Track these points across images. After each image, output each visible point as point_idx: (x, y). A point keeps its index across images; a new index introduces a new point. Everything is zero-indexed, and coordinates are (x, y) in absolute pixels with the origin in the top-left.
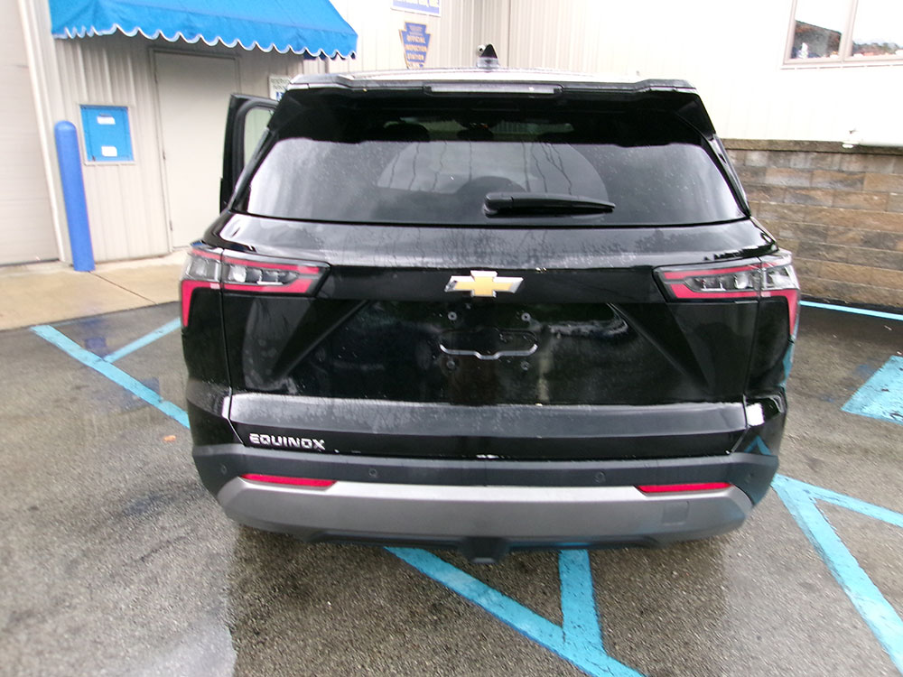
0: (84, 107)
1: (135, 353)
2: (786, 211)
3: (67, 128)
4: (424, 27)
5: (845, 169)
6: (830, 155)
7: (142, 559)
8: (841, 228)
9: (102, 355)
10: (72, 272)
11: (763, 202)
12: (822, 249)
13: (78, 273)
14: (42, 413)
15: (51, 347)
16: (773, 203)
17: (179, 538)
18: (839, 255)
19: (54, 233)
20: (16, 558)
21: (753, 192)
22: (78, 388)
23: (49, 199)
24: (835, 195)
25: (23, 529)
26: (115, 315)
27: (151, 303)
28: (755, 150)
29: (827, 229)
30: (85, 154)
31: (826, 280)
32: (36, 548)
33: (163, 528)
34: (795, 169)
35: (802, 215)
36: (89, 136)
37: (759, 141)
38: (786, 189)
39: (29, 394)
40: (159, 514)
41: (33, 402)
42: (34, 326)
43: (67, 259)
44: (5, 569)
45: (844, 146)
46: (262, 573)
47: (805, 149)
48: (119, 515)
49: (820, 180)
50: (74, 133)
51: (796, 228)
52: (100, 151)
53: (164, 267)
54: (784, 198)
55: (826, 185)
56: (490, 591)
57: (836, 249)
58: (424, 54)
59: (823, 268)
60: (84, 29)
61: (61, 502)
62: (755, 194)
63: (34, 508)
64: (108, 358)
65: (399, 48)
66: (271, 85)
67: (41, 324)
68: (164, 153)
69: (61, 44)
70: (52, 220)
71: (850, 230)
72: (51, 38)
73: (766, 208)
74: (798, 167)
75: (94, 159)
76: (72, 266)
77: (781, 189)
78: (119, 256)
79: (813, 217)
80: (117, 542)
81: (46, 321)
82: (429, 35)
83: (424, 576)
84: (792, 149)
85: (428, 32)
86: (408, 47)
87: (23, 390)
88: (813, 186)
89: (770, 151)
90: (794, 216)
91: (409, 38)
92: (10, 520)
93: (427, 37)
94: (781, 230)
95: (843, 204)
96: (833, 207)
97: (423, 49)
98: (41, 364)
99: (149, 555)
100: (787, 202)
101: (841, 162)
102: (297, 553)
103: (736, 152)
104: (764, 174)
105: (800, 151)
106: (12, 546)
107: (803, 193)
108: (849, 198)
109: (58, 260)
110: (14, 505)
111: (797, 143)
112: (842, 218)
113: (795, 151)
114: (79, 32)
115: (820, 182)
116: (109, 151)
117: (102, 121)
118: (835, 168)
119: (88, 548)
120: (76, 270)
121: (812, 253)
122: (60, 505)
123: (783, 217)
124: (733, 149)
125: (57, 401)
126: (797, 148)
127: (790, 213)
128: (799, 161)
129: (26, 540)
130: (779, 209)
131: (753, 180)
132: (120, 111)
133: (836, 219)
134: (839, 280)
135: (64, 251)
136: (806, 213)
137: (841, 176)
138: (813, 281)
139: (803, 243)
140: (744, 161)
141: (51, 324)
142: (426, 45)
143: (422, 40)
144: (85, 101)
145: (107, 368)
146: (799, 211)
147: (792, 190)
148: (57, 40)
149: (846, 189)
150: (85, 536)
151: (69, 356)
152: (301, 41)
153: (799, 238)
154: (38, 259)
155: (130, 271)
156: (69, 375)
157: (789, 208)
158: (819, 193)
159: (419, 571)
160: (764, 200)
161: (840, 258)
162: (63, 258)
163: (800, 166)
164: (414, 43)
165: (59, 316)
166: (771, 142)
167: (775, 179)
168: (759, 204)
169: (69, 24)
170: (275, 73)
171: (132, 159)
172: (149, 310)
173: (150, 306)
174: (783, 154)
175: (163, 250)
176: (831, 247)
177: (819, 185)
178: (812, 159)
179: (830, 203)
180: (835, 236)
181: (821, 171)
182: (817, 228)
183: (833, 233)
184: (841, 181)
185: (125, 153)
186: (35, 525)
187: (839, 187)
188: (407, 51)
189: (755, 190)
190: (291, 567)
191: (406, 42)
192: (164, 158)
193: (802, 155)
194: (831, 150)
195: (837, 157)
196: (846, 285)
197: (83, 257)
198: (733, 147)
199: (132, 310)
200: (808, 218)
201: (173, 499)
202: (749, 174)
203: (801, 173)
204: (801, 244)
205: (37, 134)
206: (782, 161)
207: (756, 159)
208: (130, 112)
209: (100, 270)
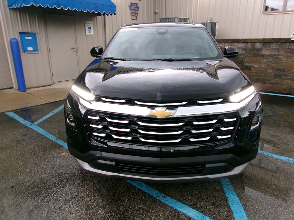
0: (20, 33)
1: (45, 121)
2: (269, 63)
3: (15, 41)
4: (137, 4)
5: (290, 48)
6: (285, 43)
7: (59, 208)
8: (290, 69)
9: (33, 122)
10: (18, 92)
11: (261, 60)
12: (283, 76)
13: (20, 92)
14: (12, 146)
15: (12, 120)
16: (265, 60)
17: (73, 198)
18: (289, 78)
19: (11, 78)
20: (7, 211)
21: (257, 57)
22: (25, 135)
23: (9, 66)
24: (287, 57)
25: (9, 197)
26: (35, 107)
27: (48, 102)
28: (258, 42)
29: (284, 69)
30: (22, 50)
31: (284, 87)
32: (15, 205)
33: (66, 194)
34: (273, 49)
35: (275, 64)
36: (23, 43)
37: (259, 39)
38: (269, 56)
39: (6, 138)
40: (63, 187)
41: (8, 141)
42: (6, 112)
43: (16, 87)
44: (2, 216)
45: (291, 40)
46: (110, 213)
47: (276, 41)
48: (47, 188)
49: (282, 52)
50: (17, 42)
51: (273, 69)
52: (27, 49)
53: (51, 89)
54: (269, 58)
55: (284, 54)
56: (205, 217)
57: (288, 75)
58: (137, 13)
59: (284, 82)
60: (20, 4)
61: (23, 183)
62: (258, 58)
63: (12, 187)
64: (35, 123)
65: (129, 12)
66: (86, 25)
67: (8, 111)
68: (49, 49)
69: (12, 11)
70: (10, 73)
71: (293, 69)
72: (8, 9)
73: (262, 62)
74: (274, 48)
75: (25, 52)
76: (18, 90)
77: (268, 55)
78: (35, 86)
79: (279, 65)
80: (48, 201)
81: (10, 110)
82: (139, 7)
83: (176, 211)
84: (271, 41)
85: (138, 6)
86: (132, 11)
87: (4, 137)
88: (279, 54)
89: (263, 42)
90: (272, 65)
91: (132, 8)
92: (3, 192)
93: (138, 8)
94: (268, 70)
95: (291, 60)
96: (287, 61)
97: (137, 12)
98: (10, 127)
99: (62, 207)
100: (270, 60)
101: (289, 46)
102: (123, 203)
103: (251, 43)
104: (261, 51)
105: (274, 42)
106: (4, 205)
107: (276, 56)
108: (293, 58)
109: (13, 88)
110: (4, 186)
111: (273, 39)
112: (290, 65)
113: (273, 42)
114: (18, 6)
115: (281, 52)
116: (30, 49)
117: (27, 38)
118: (287, 48)
119: (36, 205)
120: (20, 91)
121: (279, 77)
122: (23, 185)
123: (269, 65)
124: (250, 42)
125: (17, 141)
126: (273, 41)
127: (271, 64)
128: (274, 46)
129: (10, 202)
130: (267, 63)
131: (257, 53)
132: (33, 34)
133: (288, 66)
134: (289, 86)
135: (15, 85)
136: (277, 64)
137: (289, 50)
138: (280, 87)
139: (276, 74)
140: (254, 46)
141: (12, 111)
142: (138, 10)
143: (136, 9)
144: (21, 31)
145: (34, 127)
146: (274, 63)
147: (272, 56)
148: (10, 9)
149: (291, 55)
150: (34, 198)
151: (20, 123)
152: (97, 9)
153: (274, 72)
154: (6, 87)
155: (39, 91)
156: (21, 131)
157: (271, 62)
158: (282, 56)
159: (174, 209)
160: (262, 59)
161: (289, 79)
162: (15, 87)
163: (274, 47)
164: (134, 10)
165: (15, 108)
166: (264, 39)
167: (265, 52)
168: (260, 61)
169: (14, 3)
170: (87, 20)
171: (38, 52)
172: (48, 105)
173: (48, 103)
174: (268, 43)
175: (50, 83)
176: (286, 75)
177: (281, 54)
178: (279, 45)
179: (285, 59)
180: (287, 71)
181: (282, 49)
182: (281, 69)
183: (287, 70)
184: (289, 52)
185: (36, 50)
186: (13, 194)
187: (289, 54)
188: (132, 13)
189: (258, 56)
190: (121, 209)
191: (131, 10)
192: (50, 51)
193: (275, 44)
194: (286, 41)
195: (288, 44)
196: (292, 88)
197: (22, 86)
198: (250, 41)
199: (41, 105)
200: (278, 65)
201: (68, 180)
202: (256, 50)
203: (275, 50)
204: (275, 74)
205: (4, 43)
206: (268, 46)
207: (258, 45)
208: (37, 35)
209: (29, 91)
